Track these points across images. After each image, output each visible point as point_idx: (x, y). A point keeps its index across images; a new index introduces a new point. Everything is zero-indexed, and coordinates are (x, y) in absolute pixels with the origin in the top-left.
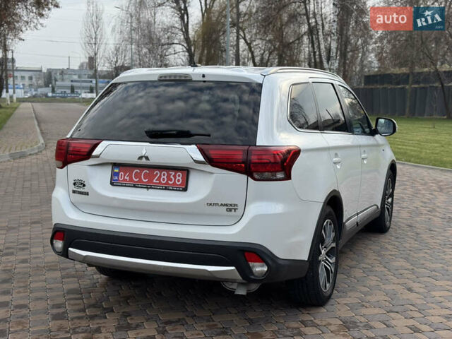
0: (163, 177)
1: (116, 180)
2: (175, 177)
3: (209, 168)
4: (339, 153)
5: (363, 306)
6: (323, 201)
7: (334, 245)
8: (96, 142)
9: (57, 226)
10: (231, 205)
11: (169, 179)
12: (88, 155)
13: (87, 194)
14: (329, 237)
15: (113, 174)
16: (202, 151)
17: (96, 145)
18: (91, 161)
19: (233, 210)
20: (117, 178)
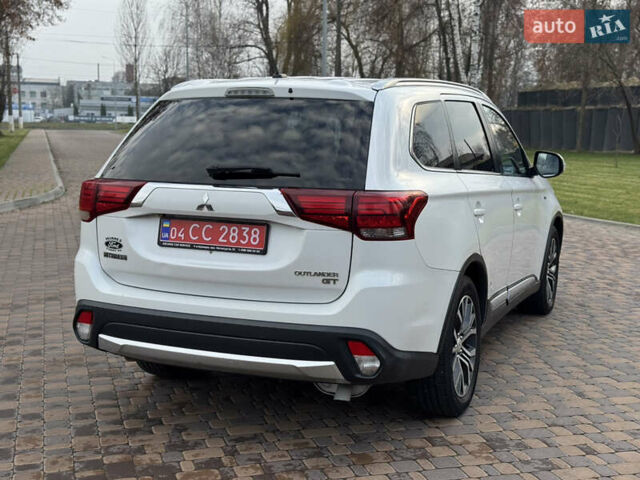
0: (232, 234)
1: (166, 239)
2: (249, 234)
3: (298, 222)
4: (483, 201)
5: (515, 417)
6: (460, 269)
7: (474, 331)
8: (136, 184)
9: (84, 303)
10: (329, 275)
11: (241, 237)
12: (125, 203)
13: (125, 258)
14: (468, 319)
15: (162, 230)
16: (288, 198)
17: (137, 189)
18: (130, 212)
19: (332, 282)
20: (166, 235)
